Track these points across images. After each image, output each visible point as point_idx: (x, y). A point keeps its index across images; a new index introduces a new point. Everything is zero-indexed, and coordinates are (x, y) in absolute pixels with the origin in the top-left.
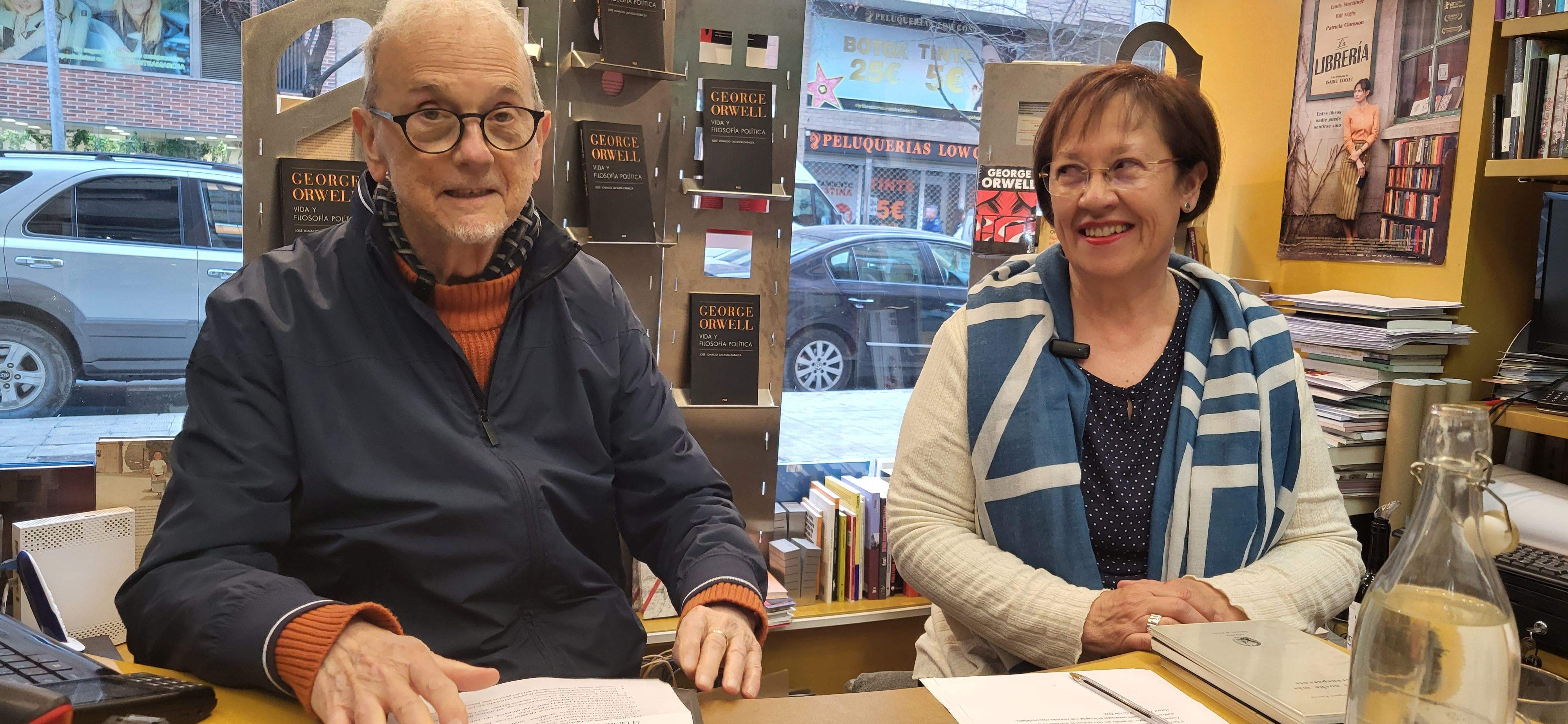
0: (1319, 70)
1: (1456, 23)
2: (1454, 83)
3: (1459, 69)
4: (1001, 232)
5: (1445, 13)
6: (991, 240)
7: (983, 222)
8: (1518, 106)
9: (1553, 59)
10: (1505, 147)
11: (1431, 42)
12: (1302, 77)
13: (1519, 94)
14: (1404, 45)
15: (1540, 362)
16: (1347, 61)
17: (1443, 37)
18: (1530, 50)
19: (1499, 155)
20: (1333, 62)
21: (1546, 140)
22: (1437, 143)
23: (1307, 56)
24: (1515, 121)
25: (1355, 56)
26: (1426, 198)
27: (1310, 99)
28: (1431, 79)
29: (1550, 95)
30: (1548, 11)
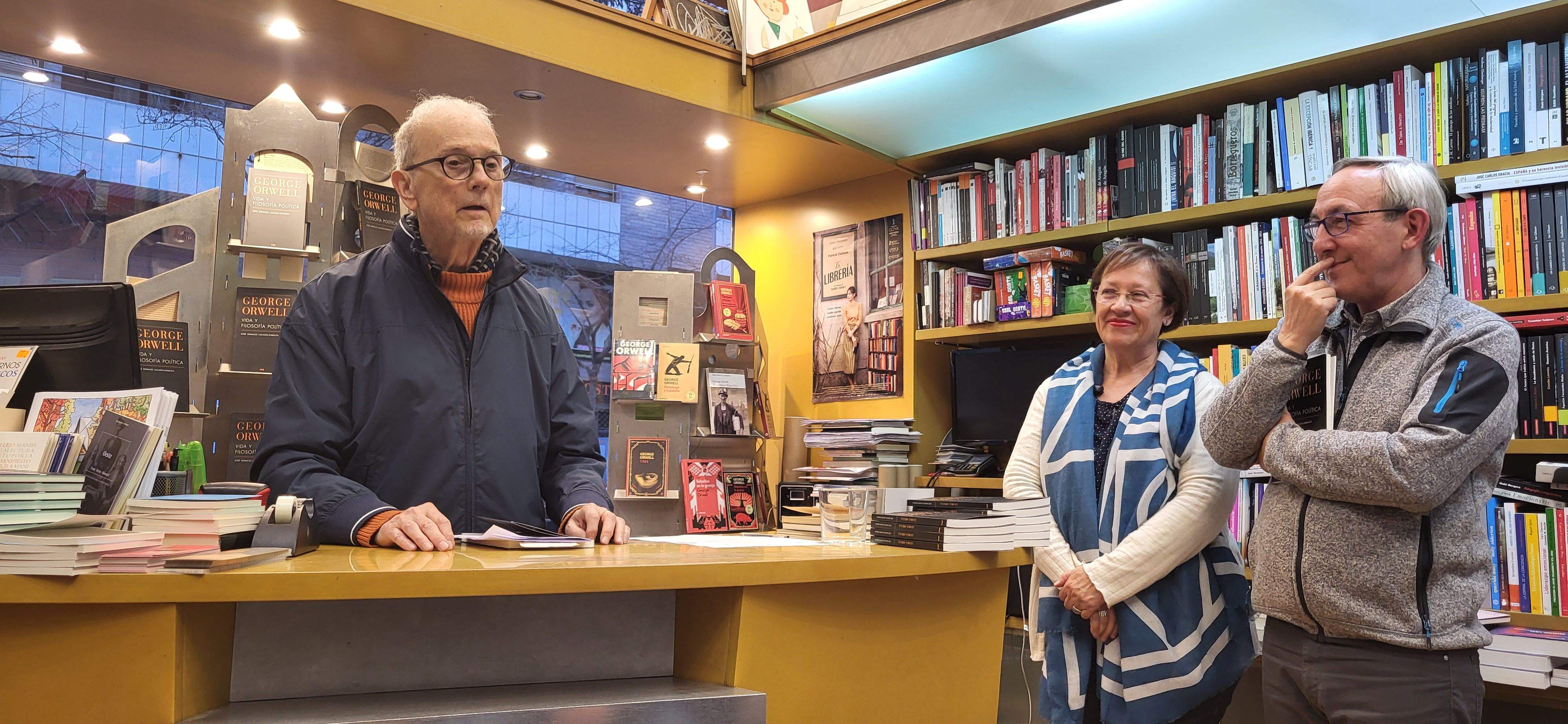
0: (827, 282)
1: (895, 253)
2: (898, 288)
3: (900, 280)
4: (631, 384)
5: (890, 247)
6: (625, 389)
7: (619, 378)
8: (928, 300)
9: (941, 272)
10: (924, 323)
11: (884, 264)
12: (818, 286)
13: (928, 291)
14: (871, 266)
15: (957, 450)
16: (841, 277)
17: (890, 261)
18: (930, 268)
19: (922, 327)
20: (833, 277)
21: (943, 317)
22: (893, 323)
23: (819, 273)
24: (927, 307)
25: (845, 273)
26: (890, 357)
27: (824, 300)
28: (886, 286)
29: (942, 293)
30: (937, 246)
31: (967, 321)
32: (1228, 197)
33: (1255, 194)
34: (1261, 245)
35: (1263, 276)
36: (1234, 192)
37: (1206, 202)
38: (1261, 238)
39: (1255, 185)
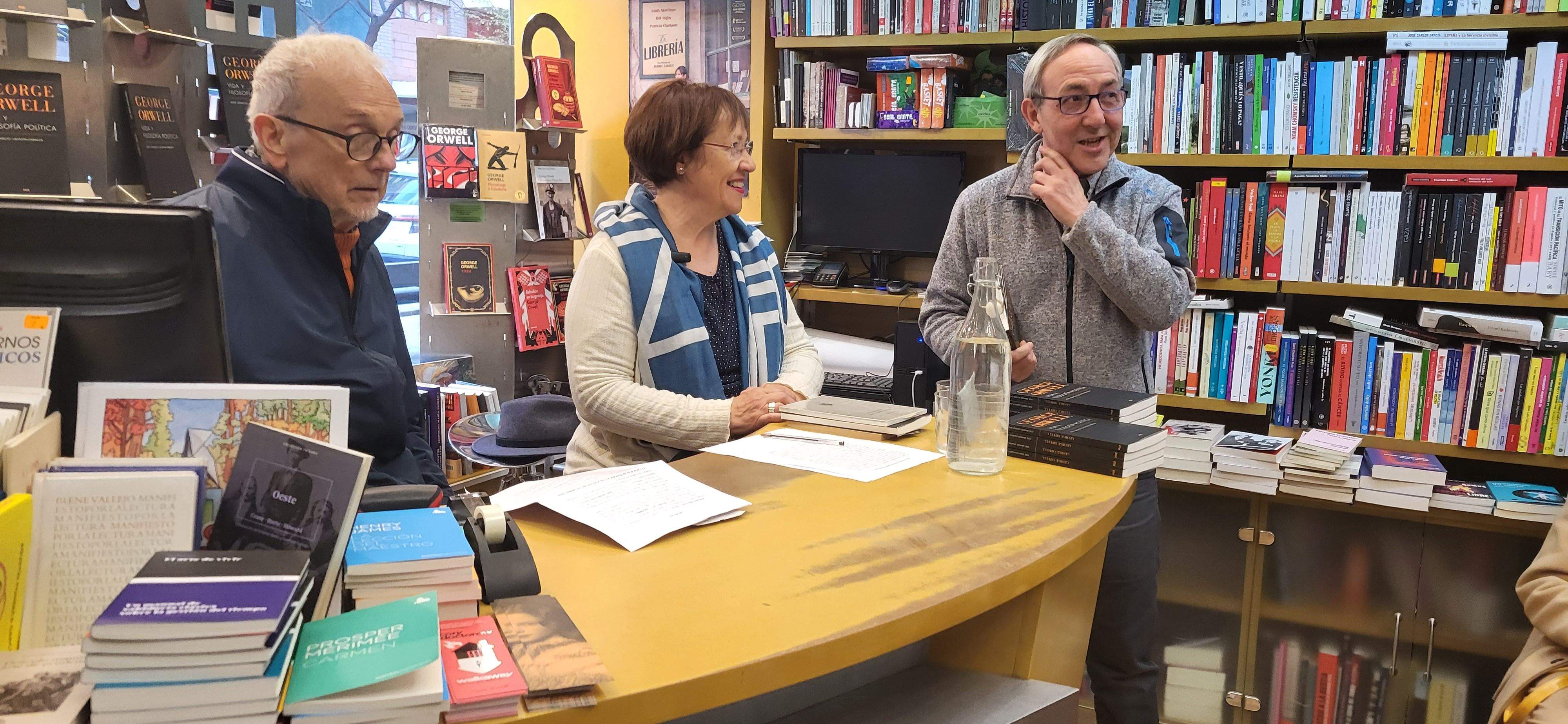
0: (648, 56)
1: (741, 34)
2: (743, 74)
3: (746, 65)
4: (450, 180)
5: (733, 26)
6: (442, 187)
7: (433, 173)
8: (789, 93)
9: (807, 65)
10: (783, 120)
11: (726, 45)
12: (635, 61)
13: (789, 85)
14: (708, 45)
15: (808, 257)
16: (668, 52)
17: (733, 42)
18: (793, 59)
19: (780, 125)
20: (657, 52)
21: (807, 116)
23: (637, 45)
24: (788, 103)
25: (674, 49)
27: (643, 77)
28: (728, 70)
29: (806, 88)
30: (803, 34)
31: (840, 123)
32: (1152, 23)
33: (1182, 23)
34: (1181, 77)
35: (1180, 109)
36: (1159, 18)
37: (1124, 24)
38: (1182, 70)
39: (1182, 13)
